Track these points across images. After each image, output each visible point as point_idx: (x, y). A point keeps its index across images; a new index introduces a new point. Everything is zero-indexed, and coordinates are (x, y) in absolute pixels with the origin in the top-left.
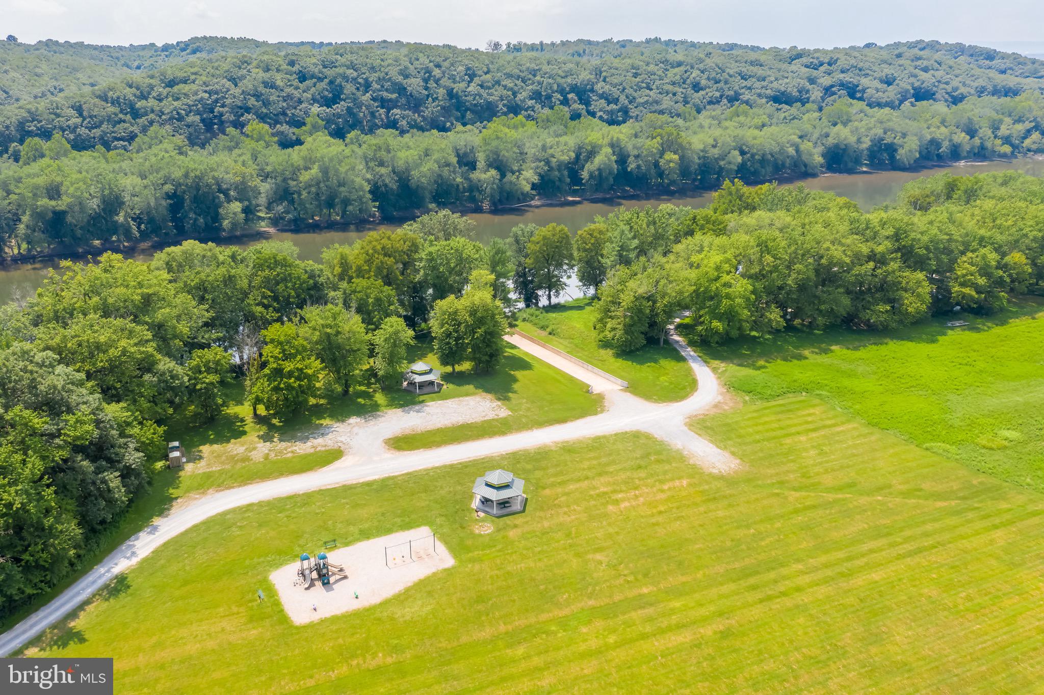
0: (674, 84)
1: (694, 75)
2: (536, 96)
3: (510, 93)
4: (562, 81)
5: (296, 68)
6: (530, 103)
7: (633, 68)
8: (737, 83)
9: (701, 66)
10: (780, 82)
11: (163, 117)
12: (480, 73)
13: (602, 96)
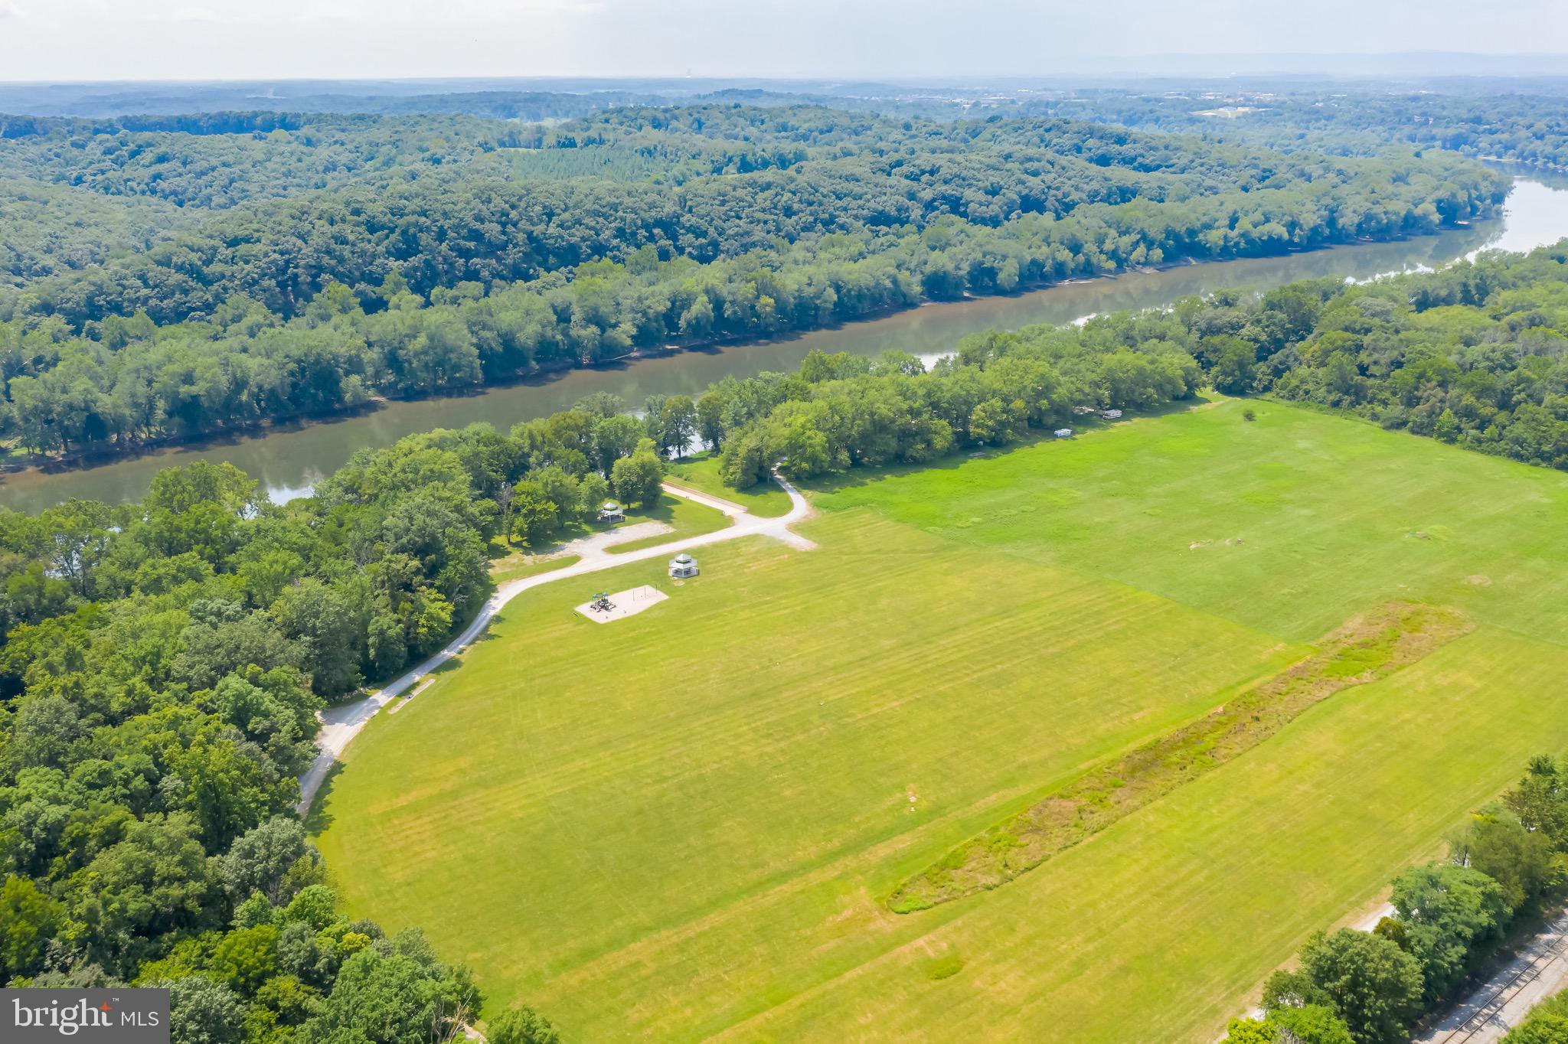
0: (764, 211)
1: (785, 198)
2: (620, 233)
3: (592, 232)
4: (646, 216)
5: (363, 218)
6: (615, 242)
7: (720, 194)
8: (833, 202)
9: (792, 187)
10: (877, 200)
11: (237, 282)
12: (558, 211)
13: (689, 230)
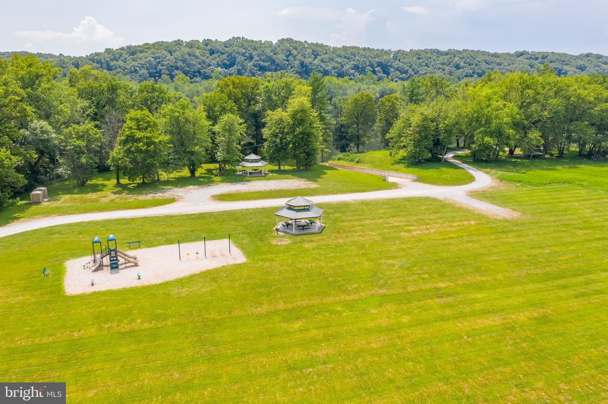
0: (443, 64)
1: (456, 60)
2: (356, 67)
3: (339, 65)
4: (373, 60)
5: (209, 47)
6: (352, 71)
7: (417, 54)
8: (484, 66)
9: (460, 56)
10: (511, 66)
11: (126, 70)
12: (321, 53)
13: (397, 69)
